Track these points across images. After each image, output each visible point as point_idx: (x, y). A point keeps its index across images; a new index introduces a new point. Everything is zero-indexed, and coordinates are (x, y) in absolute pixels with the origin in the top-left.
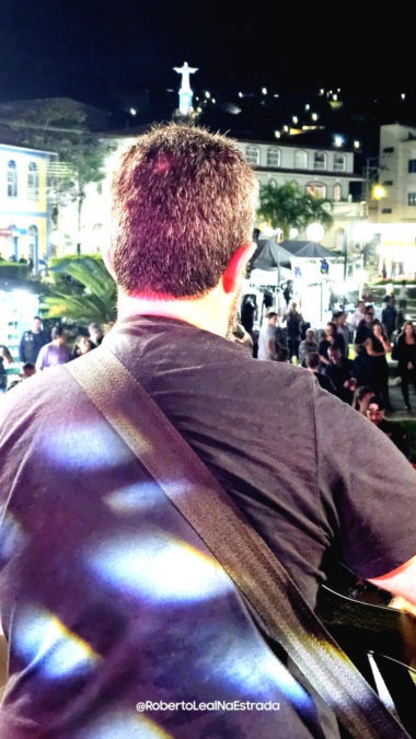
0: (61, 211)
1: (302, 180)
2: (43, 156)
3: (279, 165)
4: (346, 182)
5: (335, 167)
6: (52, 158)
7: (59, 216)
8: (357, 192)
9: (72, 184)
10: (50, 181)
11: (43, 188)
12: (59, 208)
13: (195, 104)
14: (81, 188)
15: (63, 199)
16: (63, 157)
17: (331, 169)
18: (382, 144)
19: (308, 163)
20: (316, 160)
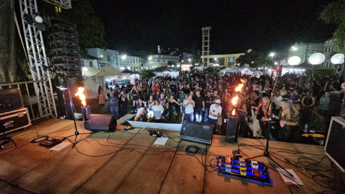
0: (143, 65)
1: (173, 60)
2: (141, 58)
3: (170, 58)
4: (178, 60)
8: (180, 61)
9: (144, 61)
10: (142, 61)
11: (141, 62)
13: (160, 50)
14: (146, 62)
15: (143, 63)
16: (143, 58)
18: (183, 55)
19: (174, 58)
20: (175, 57)
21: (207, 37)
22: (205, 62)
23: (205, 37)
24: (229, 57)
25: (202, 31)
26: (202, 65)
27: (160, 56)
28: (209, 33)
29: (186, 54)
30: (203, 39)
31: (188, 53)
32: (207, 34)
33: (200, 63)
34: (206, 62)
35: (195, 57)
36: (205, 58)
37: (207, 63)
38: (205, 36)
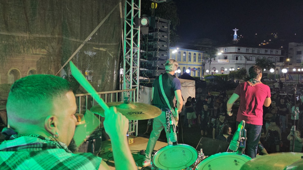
1: (267, 57)
2: (202, 52)
3: (261, 53)
4: (279, 57)
5: (276, 53)
6: (204, 53)
7: (205, 66)
8: (282, 60)
9: (208, 58)
10: (204, 58)
11: (201, 60)
12: (205, 64)
14: (211, 59)
15: (206, 62)
16: (206, 52)
17: (275, 54)
18: (289, 47)
19: (269, 52)
20: (271, 52)
27: (239, 49)
29: (298, 46)
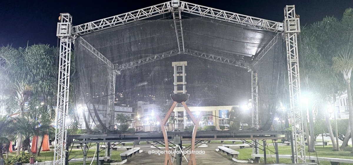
5: (128, 111)
18: (138, 105)
21: (182, 76)
22: (180, 119)
23: (178, 77)
24: (219, 111)
25: (173, 67)
26: (175, 123)
28: (184, 71)
29: (145, 104)
30: (175, 79)
31: (148, 103)
32: (182, 73)
33: (171, 120)
34: (182, 119)
35: (163, 110)
36: (179, 112)
37: (182, 121)
38: (178, 75)
